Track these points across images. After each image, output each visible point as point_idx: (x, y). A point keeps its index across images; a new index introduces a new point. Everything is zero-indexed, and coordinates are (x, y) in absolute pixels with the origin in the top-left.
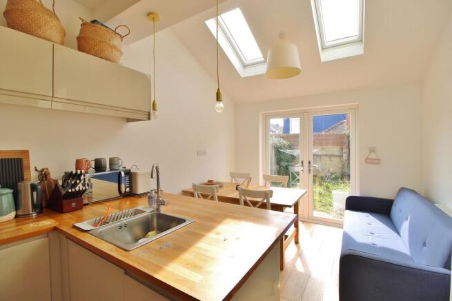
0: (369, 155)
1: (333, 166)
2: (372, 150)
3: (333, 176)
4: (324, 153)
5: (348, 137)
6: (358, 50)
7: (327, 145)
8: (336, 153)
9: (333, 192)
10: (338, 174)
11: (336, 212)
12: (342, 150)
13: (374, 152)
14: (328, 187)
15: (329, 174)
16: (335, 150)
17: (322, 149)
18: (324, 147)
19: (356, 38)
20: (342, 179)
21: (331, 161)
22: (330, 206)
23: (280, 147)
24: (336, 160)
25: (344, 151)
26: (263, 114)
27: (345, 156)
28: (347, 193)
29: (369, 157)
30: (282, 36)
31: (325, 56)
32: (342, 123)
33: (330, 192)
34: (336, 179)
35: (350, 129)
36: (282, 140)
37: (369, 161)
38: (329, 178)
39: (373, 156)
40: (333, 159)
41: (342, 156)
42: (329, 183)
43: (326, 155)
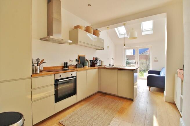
1: (144, 67)
2: (156, 58)
3: (144, 70)
5: (149, 56)
6: (152, 32)
8: (145, 62)
9: (144, 74)
12: (147, 61)
19: (151, 29)
20: (147, 71)
27: (148, 63)
30: (132, 29)
31: (143, 33)
32: (147, 51)
35: (150, 53)
37: (155, 61)
39: (156, 60)
40: (144, 64)
42: (142, 72)
43: (141, 63)
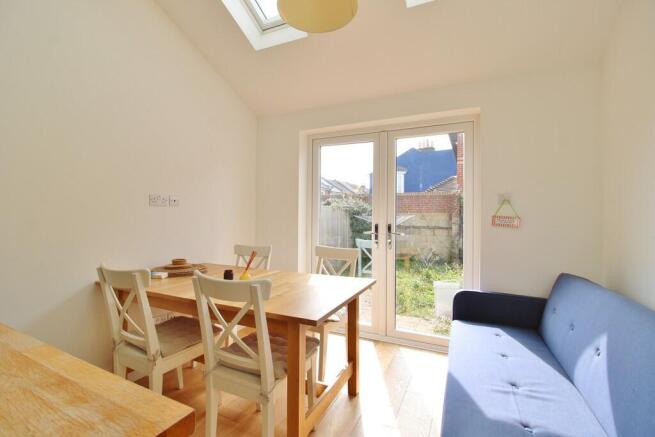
0: (498, 210)
1: (437, 244)
2: (505, 200)
3: (437, 258)
4: (423, 223)
5: (460, 198)
7: (428, 211)
8: (443, 224)
9: (436, 283)
10: (445, 256)
11: (440, 318)
12: (451, 219)
13: (509, 202)
14: (428, 276)
15: (431, 255)
16: (440, 219)
17: (423, 218)
18: (425, 214)
20: (450, 263)
21: (434, 235)
22: (431, 306)
23: (358, 213)
24: (442, 235)
25: (453, 221)
26: (309, 136)
27: (455, 228)
28: (458, 284)
29: (499, 214)
32: (452, 180)
33: (431, 283)
34: (440, 263)
35: (469, 188)
36: (361, 203)
37: (497, 221)
38: (429, 261)
39: (506, 211)
40: (437, 232)
41: (451, 228)
42: (430, 269)
43: (428, 227)
